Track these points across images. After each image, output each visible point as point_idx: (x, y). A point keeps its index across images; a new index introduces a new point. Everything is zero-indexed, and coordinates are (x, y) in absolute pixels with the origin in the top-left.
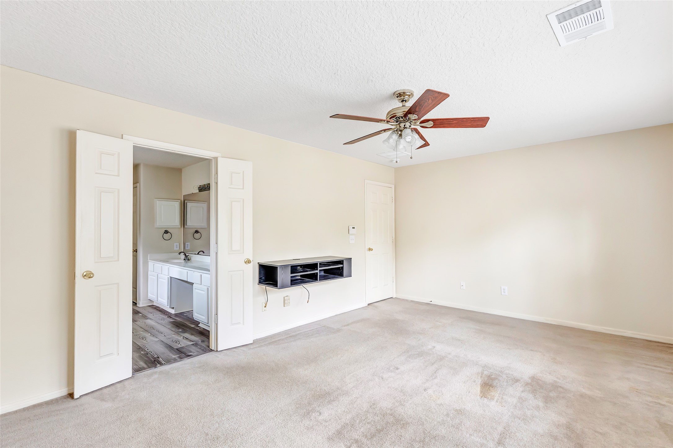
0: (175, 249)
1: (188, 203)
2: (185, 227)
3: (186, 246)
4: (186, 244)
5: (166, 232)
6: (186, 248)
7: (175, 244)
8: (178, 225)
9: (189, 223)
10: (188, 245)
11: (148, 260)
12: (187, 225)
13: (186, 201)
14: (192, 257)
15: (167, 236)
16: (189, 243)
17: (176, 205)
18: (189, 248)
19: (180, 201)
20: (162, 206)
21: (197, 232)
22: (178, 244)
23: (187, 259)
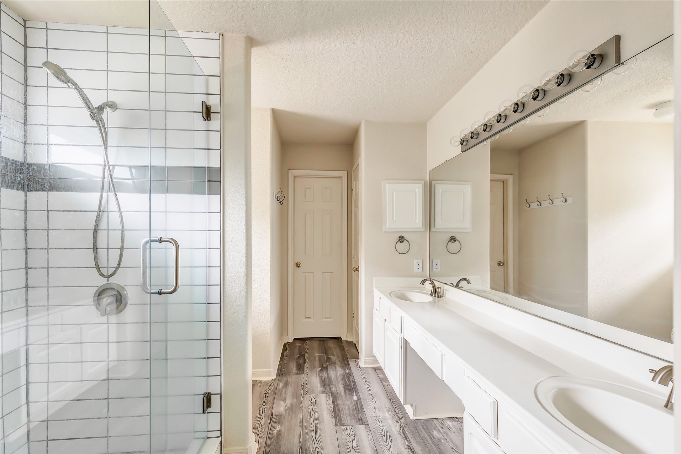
0: (416, 270)
1: (437, 186)
2: (433, 230)
3: (434, 265)
4: (434, 261)
5: (401, 239)
6: (435, 270)
7: (416, 261)
8: (421, 226)
9: (439, 222)
10: (437, 263)
11: (373, 288)
12: (436, 226)
13: (433, 183)
14: (446, 290)
15: (402, 247)
16: (439, 261)
17: (417, 190)
18: (439, 269)
19: (423, 182)
20: (394, 192)
21: (453, 239)
22: (420, 261)
23: (436, 292)
